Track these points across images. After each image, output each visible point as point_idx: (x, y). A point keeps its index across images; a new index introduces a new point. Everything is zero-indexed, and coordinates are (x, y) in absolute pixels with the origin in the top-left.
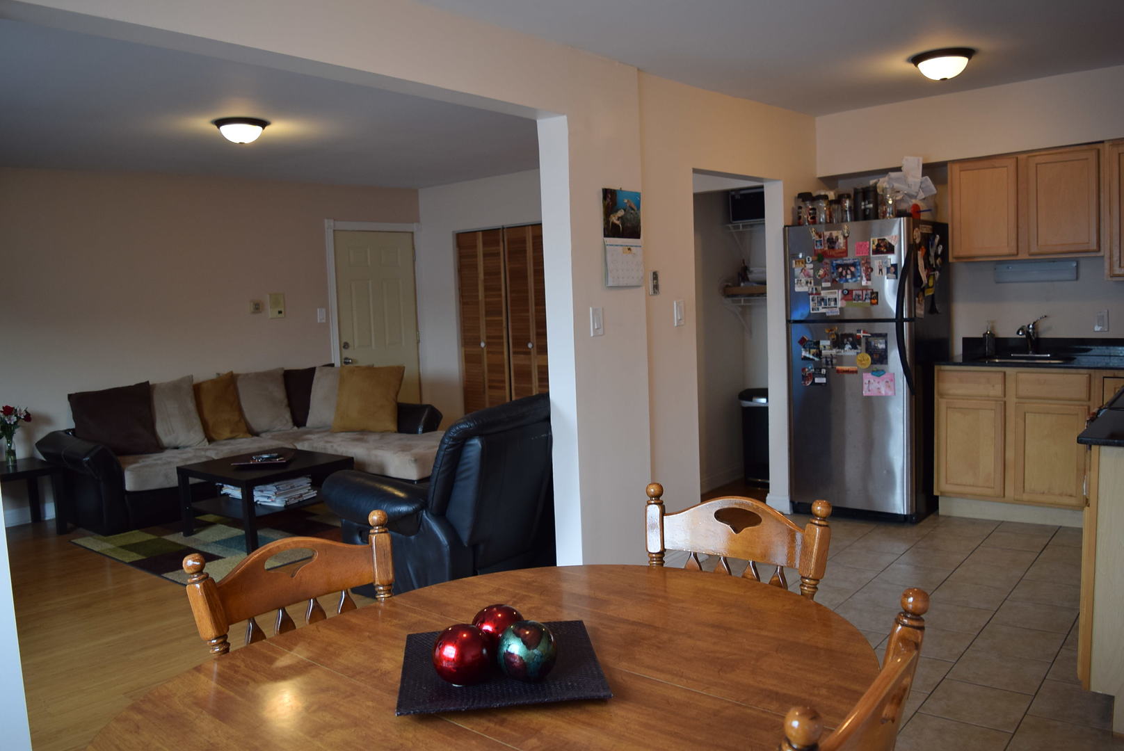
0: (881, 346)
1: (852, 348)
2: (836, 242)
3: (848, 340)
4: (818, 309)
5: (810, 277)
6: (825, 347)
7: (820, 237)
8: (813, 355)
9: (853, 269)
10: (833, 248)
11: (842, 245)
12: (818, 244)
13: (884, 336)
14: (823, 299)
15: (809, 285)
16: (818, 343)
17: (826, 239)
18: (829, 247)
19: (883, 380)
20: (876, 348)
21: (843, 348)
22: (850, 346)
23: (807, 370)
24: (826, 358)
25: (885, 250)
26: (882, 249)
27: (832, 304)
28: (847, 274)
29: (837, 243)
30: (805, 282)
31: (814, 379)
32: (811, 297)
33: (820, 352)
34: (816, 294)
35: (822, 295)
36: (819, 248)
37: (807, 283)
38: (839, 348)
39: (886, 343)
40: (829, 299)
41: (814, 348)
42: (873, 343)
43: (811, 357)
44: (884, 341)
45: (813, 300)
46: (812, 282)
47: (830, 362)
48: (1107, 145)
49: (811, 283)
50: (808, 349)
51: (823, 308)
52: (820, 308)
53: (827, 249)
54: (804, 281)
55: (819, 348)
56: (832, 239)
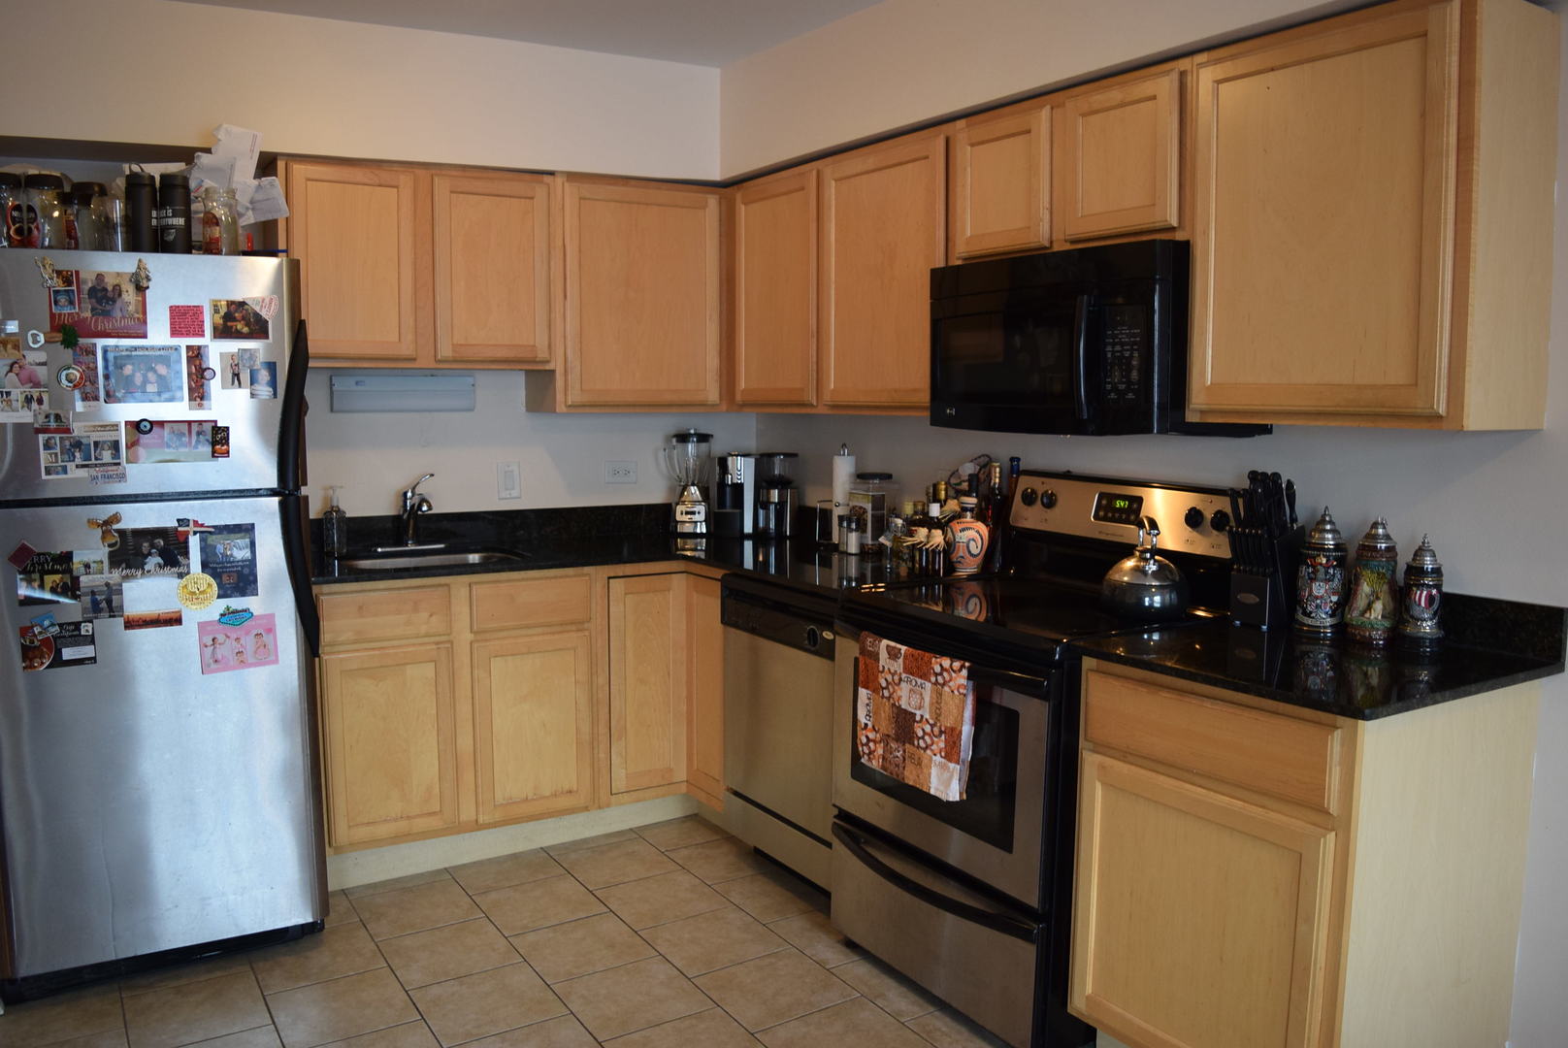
0: (241, 554)
1: (166, 565)
2: (114, 301)
3: (152, 546)
4: (65, 470)
5: (37, 385)
6: (87, 566)
7: (68, 281)
8: (53, 590)
9: (162, 370)
10: (107, 314)
11: (131, 308)
12: (63, 300)
13: (247, 530)
14: (78, 444)
15: (35, 406)
16: (68, 557)
17: (86, 288)
18: (93, 310)
19: (247, 633)
20: (228, 560)
21: (141, 566)
22: (159, 560)
23: (37, 630)
24: (93, 593)
25: (246, 330)
26: (239, 326)
27: (107, 456)
28: (145, 381)
29: (119, 304)
30: (21, 398)
31: (59, 653)
32: (42, 438)
33: (76, 580)
34: (56, 431)
35: (76, 433)
36: (67, 310)
37: (29, 400)
38: (128, 567)
39: (253, 545)
40: (96, 444)
41: (56, 572)
42: (220, 549)
43: (48, 596)
44: (248, 540)
45: (47, 446)
46: (45, 397)
47: (104, 605)
48: (559, 180)
49: (40, 401)
50: (36, 576)
51: (77, 467)
52: (71, 466)
53: (88, 314)
54: (18, 394)
55: (69, 571)
56: (105, 290)
